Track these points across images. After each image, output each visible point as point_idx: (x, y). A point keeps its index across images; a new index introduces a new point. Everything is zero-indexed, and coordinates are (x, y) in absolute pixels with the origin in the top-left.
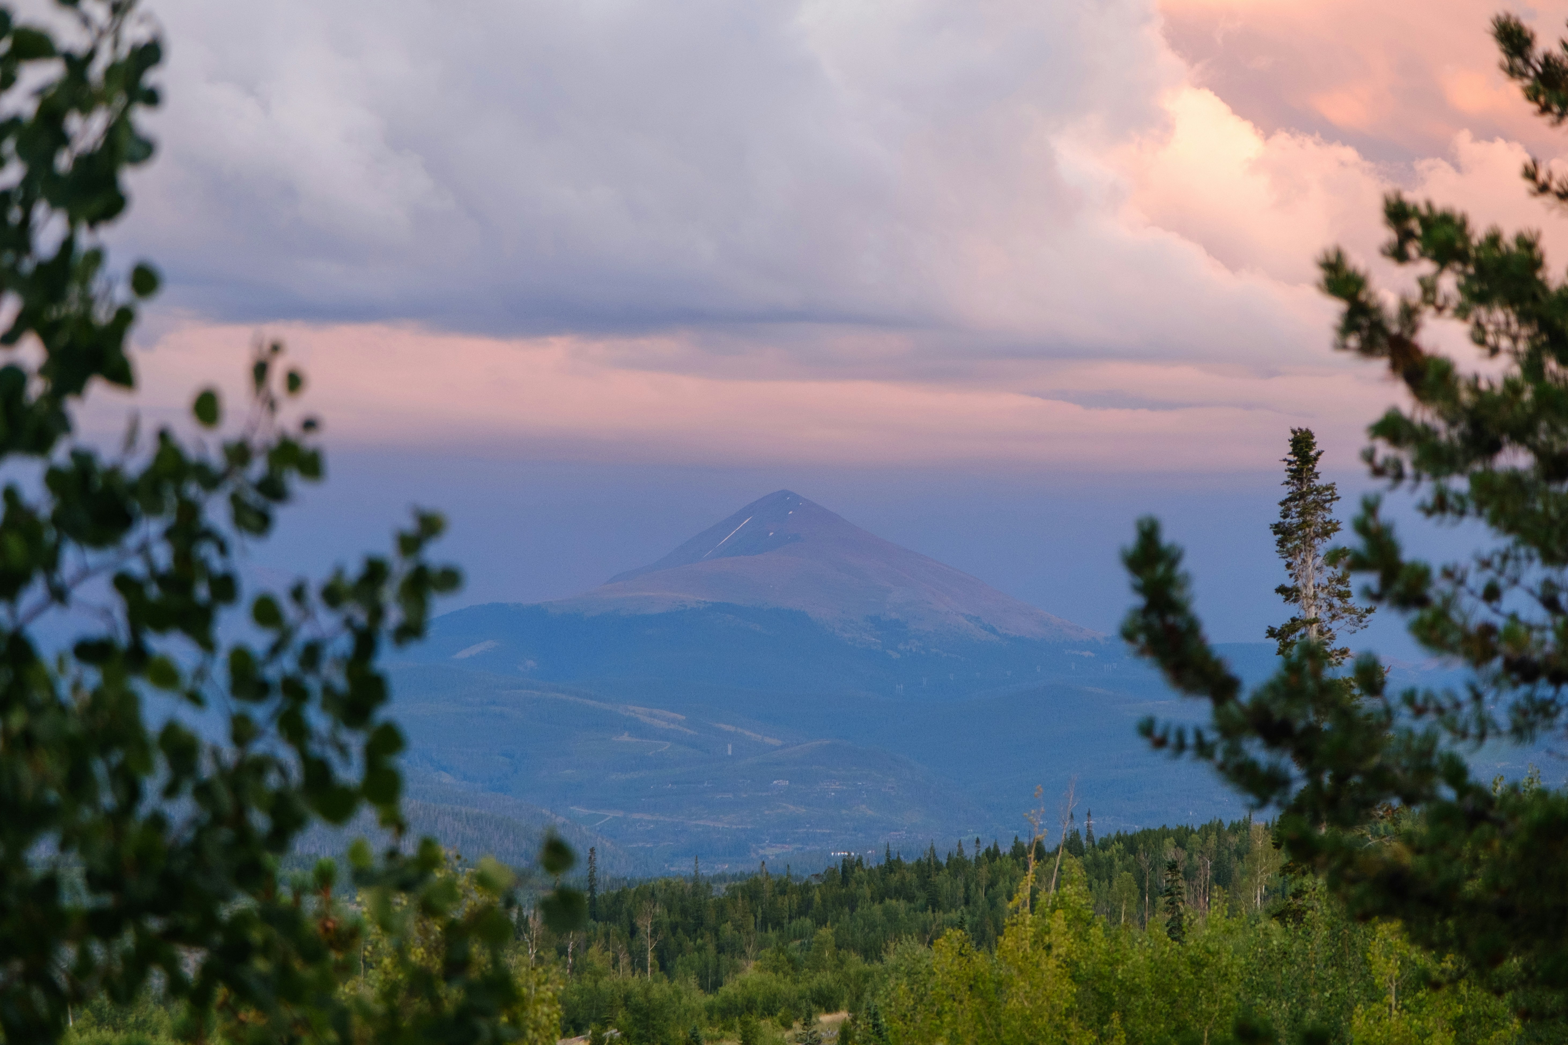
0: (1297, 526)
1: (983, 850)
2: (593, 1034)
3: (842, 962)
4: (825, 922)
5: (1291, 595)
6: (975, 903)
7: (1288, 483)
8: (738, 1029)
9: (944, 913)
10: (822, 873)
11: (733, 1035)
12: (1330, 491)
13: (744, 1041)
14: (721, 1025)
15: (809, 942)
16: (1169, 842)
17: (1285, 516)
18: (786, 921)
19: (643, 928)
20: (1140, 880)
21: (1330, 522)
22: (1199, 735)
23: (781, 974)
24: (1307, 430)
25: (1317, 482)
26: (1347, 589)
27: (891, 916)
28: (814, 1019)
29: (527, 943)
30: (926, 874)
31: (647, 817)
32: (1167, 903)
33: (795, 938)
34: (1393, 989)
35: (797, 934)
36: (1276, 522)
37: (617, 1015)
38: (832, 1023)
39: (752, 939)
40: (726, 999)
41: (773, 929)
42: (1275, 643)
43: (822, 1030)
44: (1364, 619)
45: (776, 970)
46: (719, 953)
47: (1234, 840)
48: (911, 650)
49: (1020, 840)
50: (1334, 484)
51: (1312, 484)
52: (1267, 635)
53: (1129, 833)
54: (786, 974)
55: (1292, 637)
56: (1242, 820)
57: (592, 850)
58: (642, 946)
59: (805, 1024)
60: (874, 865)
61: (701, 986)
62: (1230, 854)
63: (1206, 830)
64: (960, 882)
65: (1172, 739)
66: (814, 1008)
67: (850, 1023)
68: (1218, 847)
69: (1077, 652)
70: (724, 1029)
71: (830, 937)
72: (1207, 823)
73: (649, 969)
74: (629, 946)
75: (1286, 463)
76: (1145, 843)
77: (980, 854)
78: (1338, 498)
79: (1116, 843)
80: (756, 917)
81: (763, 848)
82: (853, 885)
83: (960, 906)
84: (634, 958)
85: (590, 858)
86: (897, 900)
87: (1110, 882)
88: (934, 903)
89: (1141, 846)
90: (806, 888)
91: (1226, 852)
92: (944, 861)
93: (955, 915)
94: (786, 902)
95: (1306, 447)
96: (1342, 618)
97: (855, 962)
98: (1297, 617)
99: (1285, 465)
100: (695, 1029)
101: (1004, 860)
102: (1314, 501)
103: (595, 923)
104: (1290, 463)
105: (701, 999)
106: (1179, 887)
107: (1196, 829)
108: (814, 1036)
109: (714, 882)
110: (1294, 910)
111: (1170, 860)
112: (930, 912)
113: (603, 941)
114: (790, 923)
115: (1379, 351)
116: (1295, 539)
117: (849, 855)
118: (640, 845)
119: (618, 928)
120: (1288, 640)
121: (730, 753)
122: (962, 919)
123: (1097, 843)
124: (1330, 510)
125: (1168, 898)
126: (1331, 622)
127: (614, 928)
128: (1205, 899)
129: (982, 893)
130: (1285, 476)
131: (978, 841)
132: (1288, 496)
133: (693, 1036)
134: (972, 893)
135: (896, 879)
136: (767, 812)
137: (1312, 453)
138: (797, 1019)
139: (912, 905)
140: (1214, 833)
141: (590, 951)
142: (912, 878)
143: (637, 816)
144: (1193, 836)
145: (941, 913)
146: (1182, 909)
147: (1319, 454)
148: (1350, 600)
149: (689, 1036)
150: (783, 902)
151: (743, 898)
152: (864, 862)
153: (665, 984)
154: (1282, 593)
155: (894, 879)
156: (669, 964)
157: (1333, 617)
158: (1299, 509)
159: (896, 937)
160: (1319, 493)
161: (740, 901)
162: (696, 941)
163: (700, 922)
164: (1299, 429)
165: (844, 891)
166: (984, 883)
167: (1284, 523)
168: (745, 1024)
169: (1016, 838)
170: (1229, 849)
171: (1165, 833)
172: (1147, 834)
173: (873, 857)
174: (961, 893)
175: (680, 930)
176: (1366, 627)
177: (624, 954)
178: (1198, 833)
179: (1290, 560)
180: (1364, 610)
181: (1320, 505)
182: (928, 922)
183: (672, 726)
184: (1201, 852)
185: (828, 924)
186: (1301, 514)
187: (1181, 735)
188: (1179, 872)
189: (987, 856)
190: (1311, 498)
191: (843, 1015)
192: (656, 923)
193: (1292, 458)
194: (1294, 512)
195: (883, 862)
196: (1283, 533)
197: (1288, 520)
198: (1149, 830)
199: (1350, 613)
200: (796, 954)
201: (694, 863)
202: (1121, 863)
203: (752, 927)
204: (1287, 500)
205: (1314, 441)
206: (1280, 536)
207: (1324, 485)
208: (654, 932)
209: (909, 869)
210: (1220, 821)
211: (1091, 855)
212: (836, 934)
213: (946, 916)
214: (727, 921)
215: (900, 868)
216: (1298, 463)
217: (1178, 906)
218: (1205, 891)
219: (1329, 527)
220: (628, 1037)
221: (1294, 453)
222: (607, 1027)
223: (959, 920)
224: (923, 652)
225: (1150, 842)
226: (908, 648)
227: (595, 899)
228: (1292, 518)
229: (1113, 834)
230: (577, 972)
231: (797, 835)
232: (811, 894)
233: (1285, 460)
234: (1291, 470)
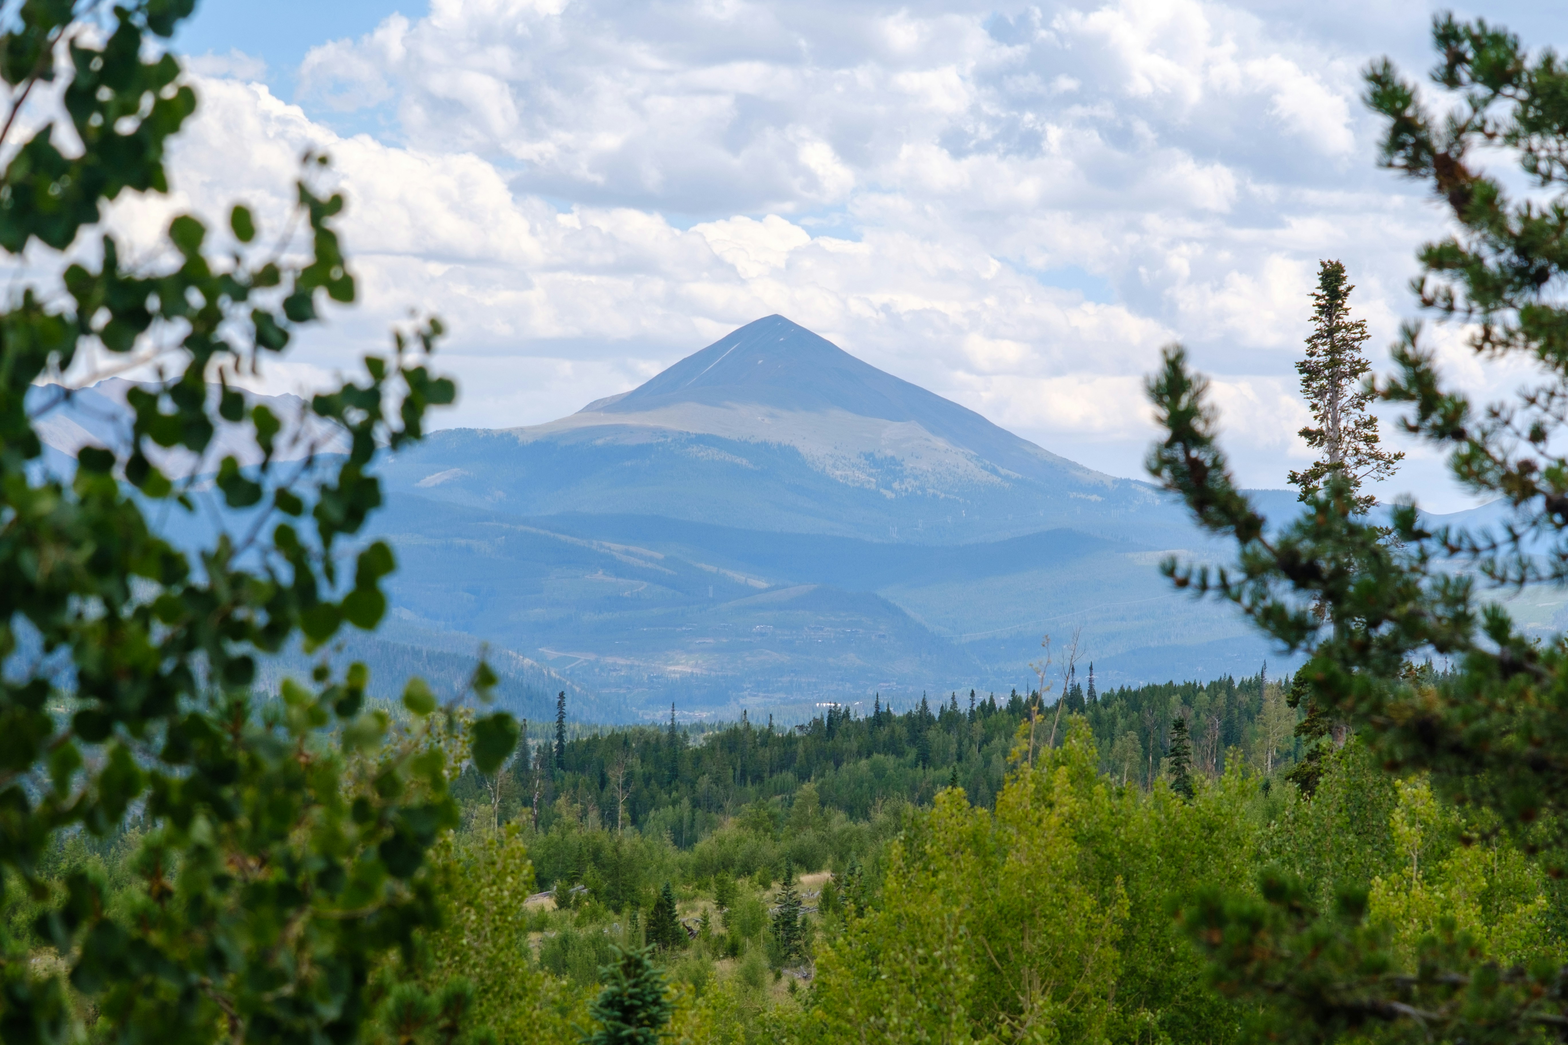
0: (1324, 365)
1: (977, 704)
2: (559, 889)
3: (827, 820)
4: (809, 777)
5: (1315, 439)
6: (968, 759)
7: (1315, 319)
8: (713, 888)
9: (935, 770)
10: (806, 725)
11: (708, 894)
12: (1360, 329)
13: (720, 900)
14: (696, 883)
15: (790, 797)
16: (1175, 699)
17: (1312, 354)
18: (766, 775)
19: (614, 779)
20: (1144, 740)
21: (1359, 362)
22: (1223, 576)
23: (761, 832)
24: (1337, 263)
25: (1347, 319)
26: (1374, 434)
27: (879, 773)
28: (794, 880)
29: (490, 791)
30: (918, 728)
31: (621, 661)
32: (1172, 763)
33: (776, 793)
34: (1415, 857)
35: (778, 788)
36: (1303, 361)
37: (585, 870)
38: (814, 883)
39: (731, 793)
40: (701, 856)
41: (753, 783)
42: (1297, 489)
43: (803, 891)
44: (1391, 465)
45: (756, 826)
46: (694, 807)
47: (1244, 698)
48: (906, 490)
49: (1018, 693)
50: (1364, 321)
51: (1340, 321)
52: (1289, 480)
53: (1133, 689)
54: (767, 830)
55: (1315, 483)
56: (1253, 678)
57: (562, 695)
58: (613, 797)
59: (785, 884)
60: (862, 717)
61: (675, 842)
62: (1240, 713)
63: (1216, 687)
64: (953, 737)
65: (1195, 580)
66: (795, 867)
67: (833, 883)
68: (1228, 706)
69: (1083, 496)
70: (699, 887)
71: (814, 793)
72: (1217, 679)
73: (620, 822)
74: (598, 798)
75: (1315, 297)
76: (1150, 700)
77: (975, 708)
78: (1369, 336)
79: (1119, 699)
80: (735, 769)
81: (743, 697)
82: (838, 737)
83: (952, 762)
84: (604, 810)
85: (559, 703)
86: (886, 755)
87: (1112, 740)
88: (925, 759)
89: (1145, 703)
90: (789, 740)
91: (1236, 712)
92: (936, 714)
93: (946, 772)
94: (768, 754)
95: (1336, 281)
96: (1368, 464)
97: (839, 821)
98: (1321, 462)
99: (1313, 300)
100: (667, 886)
101: (1000, 715)
102: (1344, 339)
103: (562, 772)
104: (1318, 298)
105: (674, 856)
106: (1186, 747)
107: (1205, 686)
108: (795, 896)
109: (691, 732)
110: (1309, 773)
111: (1177, 718)
112: (920, 768)
113: (571, 791)
114: (771, 776)
115: (1423, 171)
116: (1322, 379)
117: (836, 706)
118: (613, 690)
119: (588, 778)
120: (1311, 486)
121: (711, 595)
122: (954, 776)
123: (1099, 698)
124: (1358, 349)
125: (1173, 759)
126: (1356, 468)
127: (584, 779)
128: (1212, 760)
129: (975, 748)
130: (1313, 312)
131: (973, 694)
132: (1314, 333)
133: (665, 894)
134: (964, 749)
135: (885, 733)
136: (749, 659)
137: (1342, 288)
138: (776, 878)
139: (902, 761)
140: (1224, 691)
141: (558, 801)
142: (902, 731)
143: (610, 660)
144: (1201, 693)
145: (932, 769)
146: (1188, 771)
147: (1349, 289)
148: (1377, 446)
149: (661, 894)
150: (765, 754)
151: (722, 748)
152: (852, 714)
153: (637, 839)
154: (1306, 437)
155: (884, 733)
156: (641, 818)
157: (1359, 463)
158: (1326, 347)
159: (883, 793)
160: (1349, 331)
161: (719, 753)
162: (670, 794)
163: (675, 774)
164: (1329, 262)
165: (830, 743)
166: (978, 738)
167: (1310, 362)
168: (722, 882)
169: (1014, 691)
170: (1239, 708)
171: (1171, 689)
172: (1152, 690)
173: (862, 711)
174: (953, 748)
175: (653, 781)
176: (1392, 474)
177: (594, 805)
178: (1206, 691)
179: (1315, 401)
180: (1393, 456)
181: (1347, 344)
182: (917, 779)
183: (650, 565)
184: (1209, 710)
185: (813, 778)
186: (1328, 353)
187: (1204, 575)
188: (1186, 731)
189: (982, 710)
190: (1339, 335)
191: (825, 876)
192: (628, 774)
193: (1320, 292)
194: (1320, 350)
195: (871, 714)
196: (1308, 372)
197: (1315, 358)
198: (1155, 686)
199: (1377, 459)
200: (777, 810)
201: (669, 711)
202: (1123, 720)
203: (731, 781)
204: (1313, 337)
205: (1344, 275)
206: (1305, 375)
207: (1354, 322)
208: (627, 784)
209: (900, 721)
210: (1230, 678)
211: (1092, 711)
212: (820, 789)
213: (937, 773)
214: (704, 774)
215: (889, 721)
216: (1327, 298)
217: (1184, 768)
218: (1212, 752)
219: (1358, 367)
220: (596, 894)
221: (1324, 287)
222: (573, 884)
223: (951, 776)
224: (919, 493)
225: (1155, 698)
226: (903, 487)
227: (563, 746)
228: (1319, 356)
229: (1116, 691)
230: (543, 824)
231: (780, 684)
232: (794, 747)
233: (1313, 295)
234: (1319, 306)
